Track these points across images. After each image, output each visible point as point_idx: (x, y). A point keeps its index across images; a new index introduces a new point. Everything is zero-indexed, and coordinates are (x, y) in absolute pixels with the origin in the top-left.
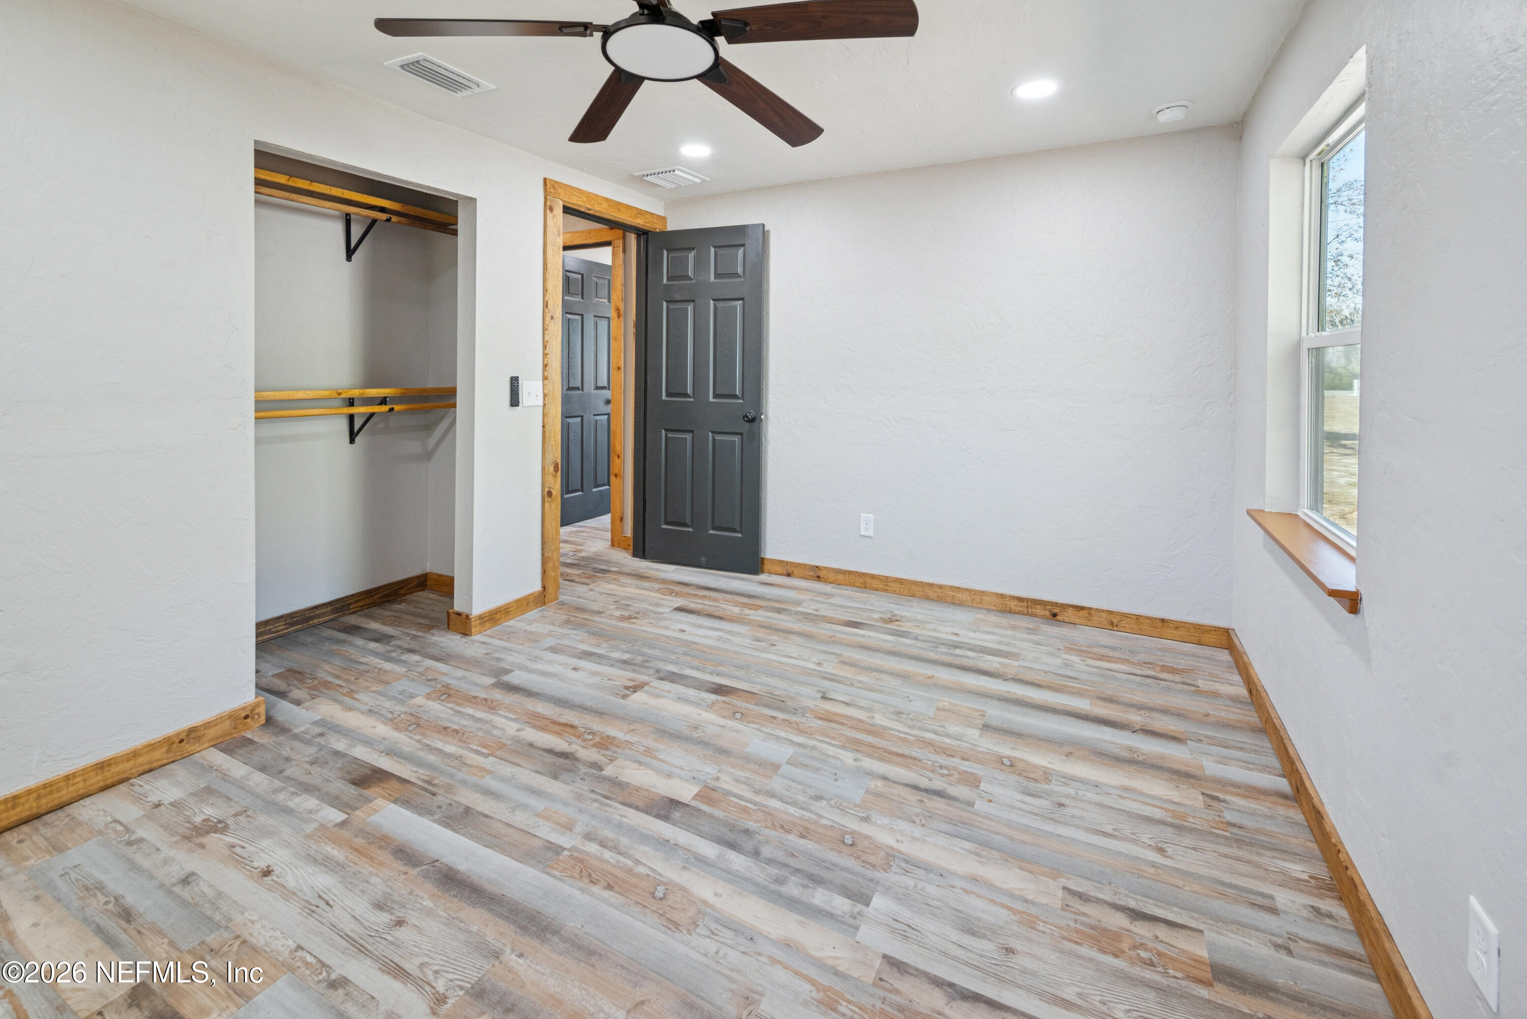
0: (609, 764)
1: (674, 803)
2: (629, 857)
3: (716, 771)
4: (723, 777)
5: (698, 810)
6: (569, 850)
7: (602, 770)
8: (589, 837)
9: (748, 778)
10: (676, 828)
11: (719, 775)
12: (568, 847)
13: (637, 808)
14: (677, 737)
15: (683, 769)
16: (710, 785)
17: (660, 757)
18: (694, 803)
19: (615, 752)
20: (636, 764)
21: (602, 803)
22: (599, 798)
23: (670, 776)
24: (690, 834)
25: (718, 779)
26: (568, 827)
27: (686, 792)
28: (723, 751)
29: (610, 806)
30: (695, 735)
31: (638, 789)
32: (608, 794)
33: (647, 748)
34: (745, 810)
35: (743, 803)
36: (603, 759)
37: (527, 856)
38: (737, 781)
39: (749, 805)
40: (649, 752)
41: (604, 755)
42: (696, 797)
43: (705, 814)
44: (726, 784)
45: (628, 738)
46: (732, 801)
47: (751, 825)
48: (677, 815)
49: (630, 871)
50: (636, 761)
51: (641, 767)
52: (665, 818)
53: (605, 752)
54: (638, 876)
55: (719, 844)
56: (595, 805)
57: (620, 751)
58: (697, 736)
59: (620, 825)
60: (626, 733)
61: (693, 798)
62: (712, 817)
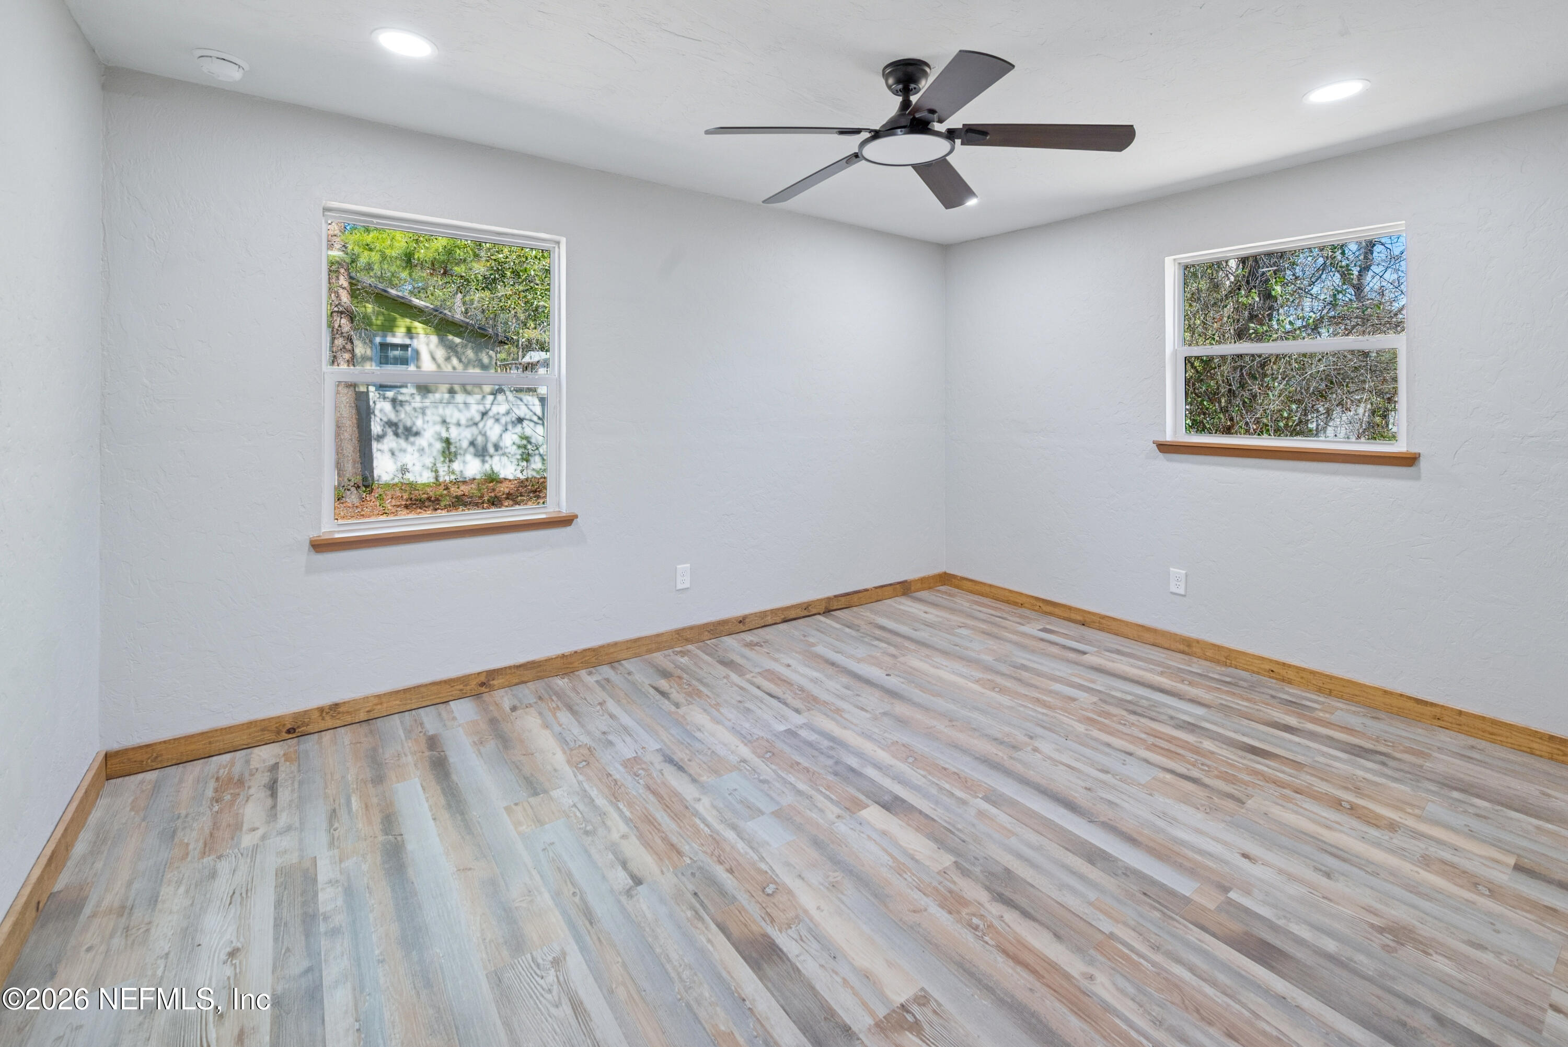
0: (946, 868)
1: (886, 807)
2: (930, 781)
3: (836, 824)
4: (832, 817)
5: (867, 796)
6: (978, 797)
7: (955, 862)
8: (964, 802)
9: (810, 810)
10: (891, 789)
11: (836, 820)
12: (979, 799)
13: (921, 812)
14: (861, 879)
15: (868, 836)
16: (848, 813)
17: (889, 858)
18: (869, 802)
19: (940, 883)
20: (917, 858)
21: (954, 826)
22: (956, 832)
23: (884, 833)
24: (881, 783)
25: (838, 817)
26: (981, 814)
27: (873, 814)
28: (817, 843)
29: (946, 821)
30: (838, 876)
31: (918, 829)
32: (948, 833)
33: (900, 875)
34: (828, 788)
35: (828, 793)
36: (955, 879)
37: (1013, 803)
38: (821, 811)
39: (824, 790)
40: (900, 869)
41: (954, 883)
42: (866, 806)
43: (863, 793)
44: (832, 811)
45: (924, 901)
46: (836, 797)
47: (831, 778)
48: (887, 798)
49: (930, 773)
50: (917, 861)
51: (911, 852)
52: (897, 798)
53: (952, 886)
54: (924, 769)
55: (861, 773)
56: (960, 826)
57: (935, 884)
58: (836, 874)
59: (937, 803)
60: (926, 910)
61: (868, 806)
62: (859, 790)
